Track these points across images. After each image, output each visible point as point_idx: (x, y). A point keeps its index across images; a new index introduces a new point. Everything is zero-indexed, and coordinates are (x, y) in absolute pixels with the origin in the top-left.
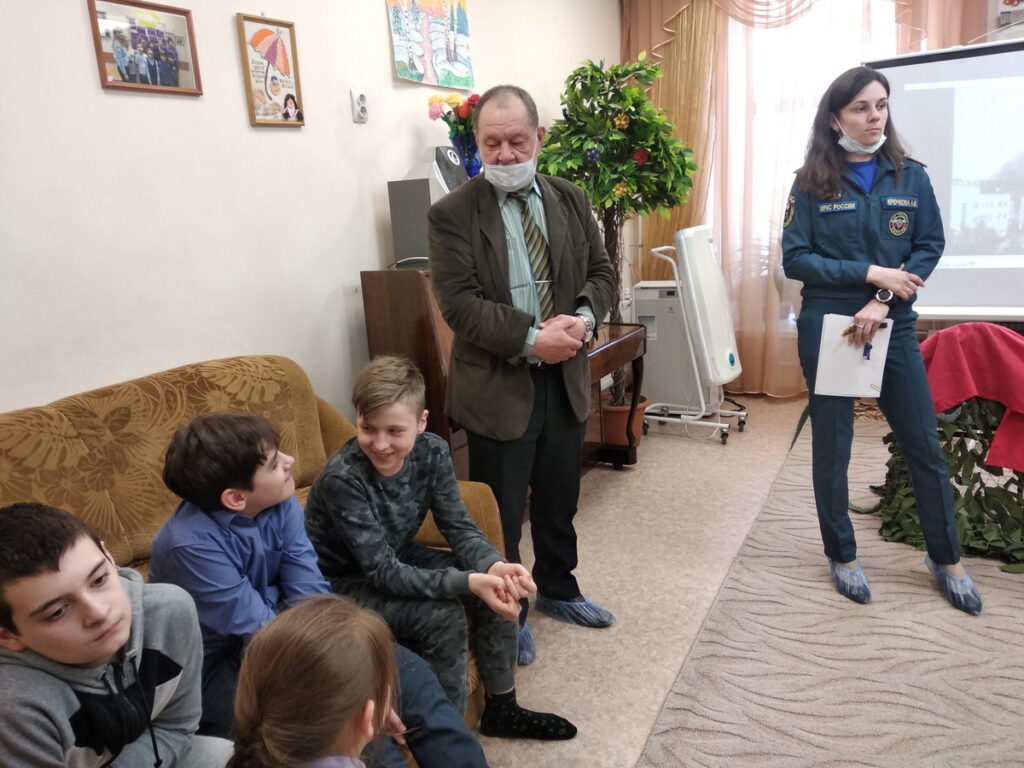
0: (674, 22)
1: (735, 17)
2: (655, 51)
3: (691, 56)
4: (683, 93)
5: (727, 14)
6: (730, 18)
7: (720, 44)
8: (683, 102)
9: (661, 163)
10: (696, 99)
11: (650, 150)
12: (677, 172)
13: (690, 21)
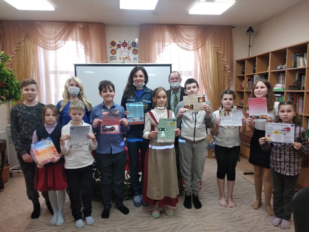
0: (19, 43)
1: (40, 46)
2: (13, 51)
3: (26, 55)
4: (23, 65)
5: (37, 45)
6: (38, 46)
7: (35, 52)
8: (23, 68)
9: (9, 87)
10: (28, 67)
11: (5, 82)
12: (16, 90)
13: (25, 44)
